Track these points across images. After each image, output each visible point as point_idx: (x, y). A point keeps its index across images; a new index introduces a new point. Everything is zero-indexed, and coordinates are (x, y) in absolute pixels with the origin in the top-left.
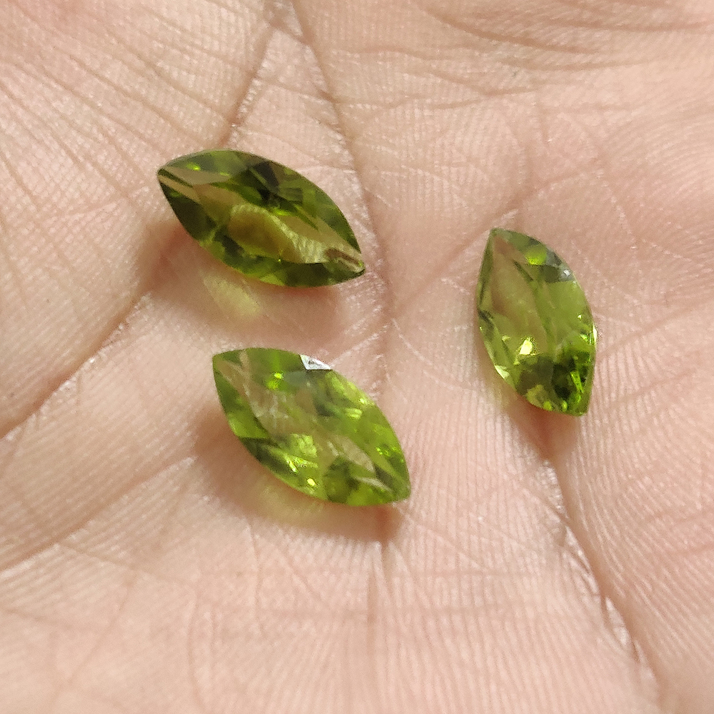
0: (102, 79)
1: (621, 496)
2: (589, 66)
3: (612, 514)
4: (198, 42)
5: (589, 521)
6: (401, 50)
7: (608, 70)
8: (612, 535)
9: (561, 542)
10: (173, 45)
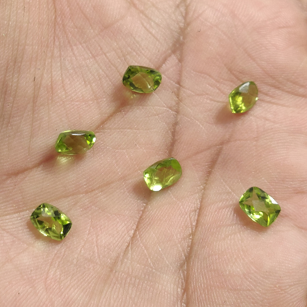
0: (106, 56)
1: (206, 258)
2: (269, 102)
3: (201, 263)
4: (143, 52)
5: (193, 263)
6: (210, 76)
7: (275, 106)
8: (197, 271)
9: (182, 266)
10: (134, 51)
